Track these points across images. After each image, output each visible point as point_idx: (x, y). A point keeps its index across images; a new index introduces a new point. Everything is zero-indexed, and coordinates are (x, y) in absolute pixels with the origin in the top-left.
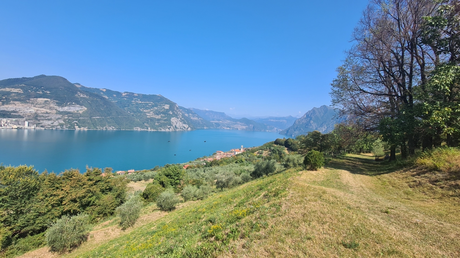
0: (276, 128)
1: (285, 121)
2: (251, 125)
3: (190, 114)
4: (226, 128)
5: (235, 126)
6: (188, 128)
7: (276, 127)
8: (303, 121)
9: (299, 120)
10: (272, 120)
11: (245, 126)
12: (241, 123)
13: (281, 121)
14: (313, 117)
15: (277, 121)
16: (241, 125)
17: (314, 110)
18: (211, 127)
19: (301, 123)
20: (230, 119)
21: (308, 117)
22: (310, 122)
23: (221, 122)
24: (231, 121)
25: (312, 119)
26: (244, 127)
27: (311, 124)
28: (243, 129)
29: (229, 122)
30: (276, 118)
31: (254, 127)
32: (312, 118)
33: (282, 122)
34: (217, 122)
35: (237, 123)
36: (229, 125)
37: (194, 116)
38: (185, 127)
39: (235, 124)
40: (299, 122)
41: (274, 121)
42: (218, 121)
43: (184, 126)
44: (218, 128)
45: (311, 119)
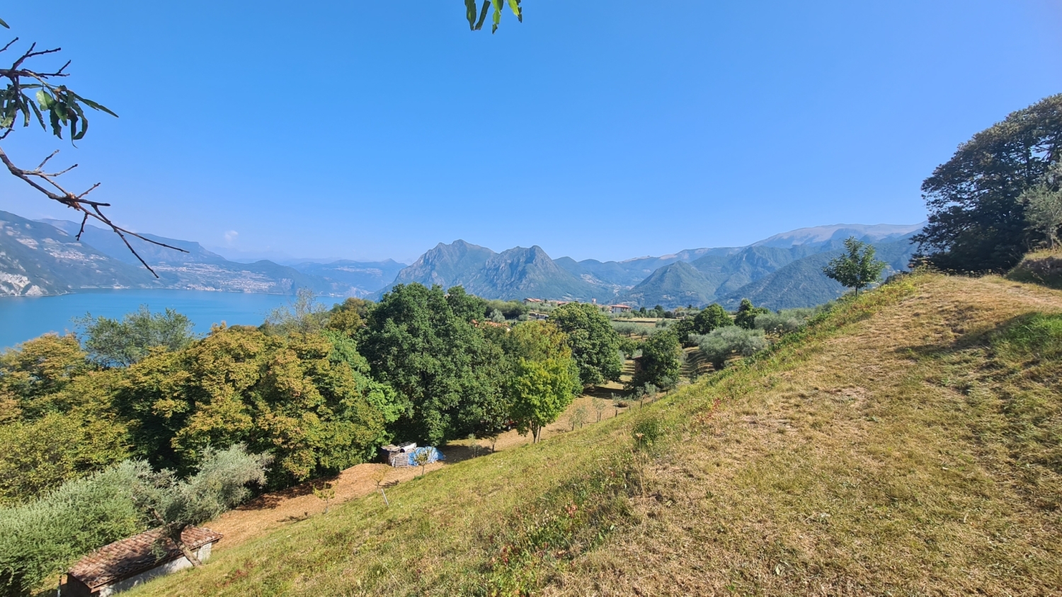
0: (355, 289)
1: (377, 271)
2: (285, 280)
3: (48, 240)
4: (202, 288)
5: (236, 283)
6: (28, 287)
7: (354, 286)
8: (417, 273)
9: (409, 270)
10: (345, 270)
11: (268, 281)
12: (253, 275)
13: (368, 271)
14: (438, 264)
15: (358, 270)
16: (255, 280)
17: (439, 250)
18: (143, 286)
19: (413, 277)
20: (219, 262)
21: (427, 263)
22: (431, 275)
23: (184, 269)
24: (222, 268)
25: (436, 268)
26: (264, 286)
27: (432, 279)
28: (260, 291)
29: (214, 270)
30: (356, 264)
31: (293, 286)
32: (435, 265)
33: (370, 275)
34: (169, 269)
35: (240, 275)
36: (213, 278)
37: (69, 246)
38: (10, 286)
39: (234, 277)
40: (408, 274)
41: (350, 270)
42: (172, 266)
43: (5, 279)
44: (171, 287)
45: (433, 269)
